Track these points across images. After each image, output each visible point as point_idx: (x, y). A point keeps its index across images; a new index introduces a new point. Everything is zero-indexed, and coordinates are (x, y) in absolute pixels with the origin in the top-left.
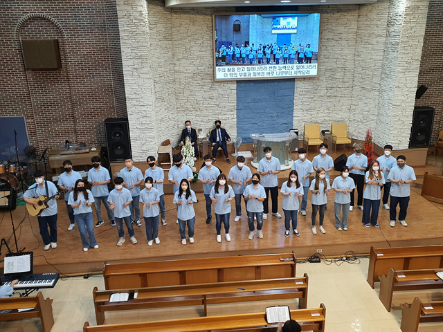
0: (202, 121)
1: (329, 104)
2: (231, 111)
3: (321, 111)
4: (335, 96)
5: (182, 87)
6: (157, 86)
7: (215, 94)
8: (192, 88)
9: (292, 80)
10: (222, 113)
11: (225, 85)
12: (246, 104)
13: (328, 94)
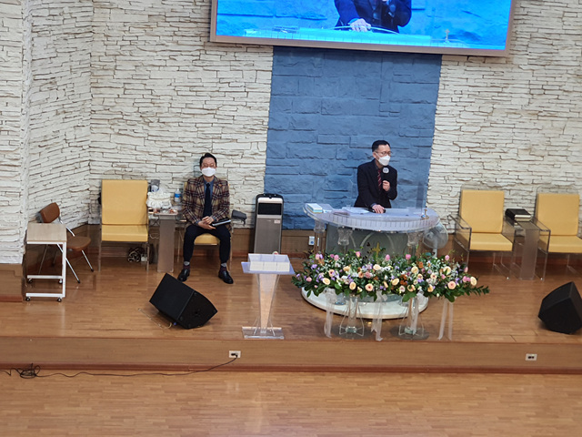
0: (163, 154)
1: (534, 137)
2: (253, 132)
3: (512, 154)
4: (553, 115)
5: (112, 50)
6: (40, 42)
7: (208, 79)
8: (140, 57)
9: (434, 58)
10: (223, 136)
11: (241, 56)
12: (298, 117)
13: (532, 107)
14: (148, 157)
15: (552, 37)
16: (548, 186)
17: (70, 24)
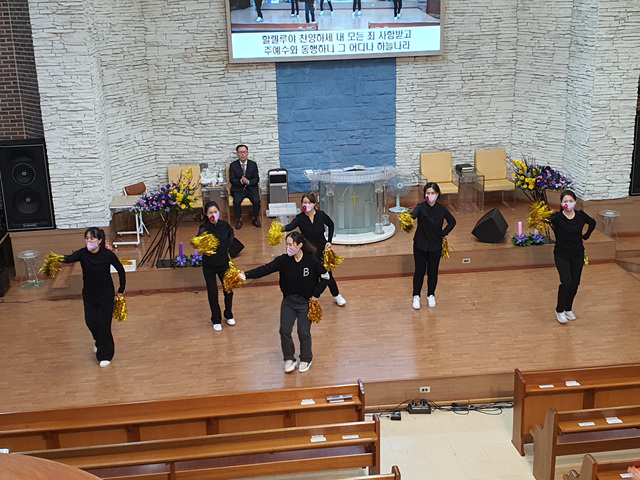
0: (207, 147)
1: (469, 111)
2: (268, 126)
3: (454, 125)
4: (480, 94)
5: (162, 75)
6: (108, 72)
7: (232, 90)
8: (183, 79)
9: (390, 61)
10: (247, 130)
11: (253, 72)
12: (298, 112)
13: (465, 90)
14: (196, 149)
15: (475, 38)
16: (482, 145)
17: (129, 60)
